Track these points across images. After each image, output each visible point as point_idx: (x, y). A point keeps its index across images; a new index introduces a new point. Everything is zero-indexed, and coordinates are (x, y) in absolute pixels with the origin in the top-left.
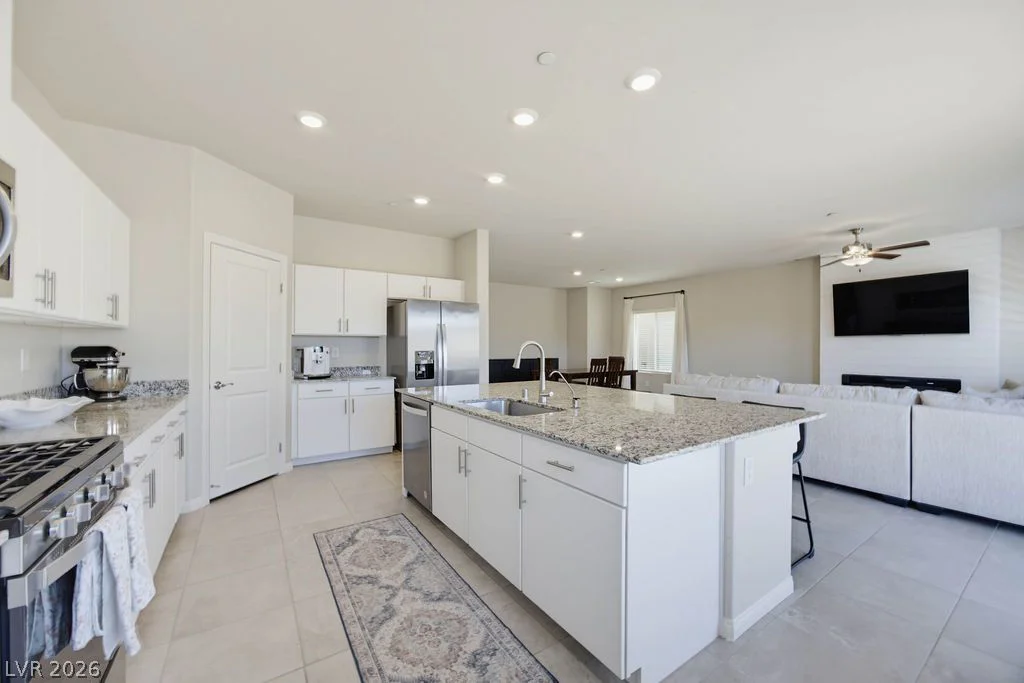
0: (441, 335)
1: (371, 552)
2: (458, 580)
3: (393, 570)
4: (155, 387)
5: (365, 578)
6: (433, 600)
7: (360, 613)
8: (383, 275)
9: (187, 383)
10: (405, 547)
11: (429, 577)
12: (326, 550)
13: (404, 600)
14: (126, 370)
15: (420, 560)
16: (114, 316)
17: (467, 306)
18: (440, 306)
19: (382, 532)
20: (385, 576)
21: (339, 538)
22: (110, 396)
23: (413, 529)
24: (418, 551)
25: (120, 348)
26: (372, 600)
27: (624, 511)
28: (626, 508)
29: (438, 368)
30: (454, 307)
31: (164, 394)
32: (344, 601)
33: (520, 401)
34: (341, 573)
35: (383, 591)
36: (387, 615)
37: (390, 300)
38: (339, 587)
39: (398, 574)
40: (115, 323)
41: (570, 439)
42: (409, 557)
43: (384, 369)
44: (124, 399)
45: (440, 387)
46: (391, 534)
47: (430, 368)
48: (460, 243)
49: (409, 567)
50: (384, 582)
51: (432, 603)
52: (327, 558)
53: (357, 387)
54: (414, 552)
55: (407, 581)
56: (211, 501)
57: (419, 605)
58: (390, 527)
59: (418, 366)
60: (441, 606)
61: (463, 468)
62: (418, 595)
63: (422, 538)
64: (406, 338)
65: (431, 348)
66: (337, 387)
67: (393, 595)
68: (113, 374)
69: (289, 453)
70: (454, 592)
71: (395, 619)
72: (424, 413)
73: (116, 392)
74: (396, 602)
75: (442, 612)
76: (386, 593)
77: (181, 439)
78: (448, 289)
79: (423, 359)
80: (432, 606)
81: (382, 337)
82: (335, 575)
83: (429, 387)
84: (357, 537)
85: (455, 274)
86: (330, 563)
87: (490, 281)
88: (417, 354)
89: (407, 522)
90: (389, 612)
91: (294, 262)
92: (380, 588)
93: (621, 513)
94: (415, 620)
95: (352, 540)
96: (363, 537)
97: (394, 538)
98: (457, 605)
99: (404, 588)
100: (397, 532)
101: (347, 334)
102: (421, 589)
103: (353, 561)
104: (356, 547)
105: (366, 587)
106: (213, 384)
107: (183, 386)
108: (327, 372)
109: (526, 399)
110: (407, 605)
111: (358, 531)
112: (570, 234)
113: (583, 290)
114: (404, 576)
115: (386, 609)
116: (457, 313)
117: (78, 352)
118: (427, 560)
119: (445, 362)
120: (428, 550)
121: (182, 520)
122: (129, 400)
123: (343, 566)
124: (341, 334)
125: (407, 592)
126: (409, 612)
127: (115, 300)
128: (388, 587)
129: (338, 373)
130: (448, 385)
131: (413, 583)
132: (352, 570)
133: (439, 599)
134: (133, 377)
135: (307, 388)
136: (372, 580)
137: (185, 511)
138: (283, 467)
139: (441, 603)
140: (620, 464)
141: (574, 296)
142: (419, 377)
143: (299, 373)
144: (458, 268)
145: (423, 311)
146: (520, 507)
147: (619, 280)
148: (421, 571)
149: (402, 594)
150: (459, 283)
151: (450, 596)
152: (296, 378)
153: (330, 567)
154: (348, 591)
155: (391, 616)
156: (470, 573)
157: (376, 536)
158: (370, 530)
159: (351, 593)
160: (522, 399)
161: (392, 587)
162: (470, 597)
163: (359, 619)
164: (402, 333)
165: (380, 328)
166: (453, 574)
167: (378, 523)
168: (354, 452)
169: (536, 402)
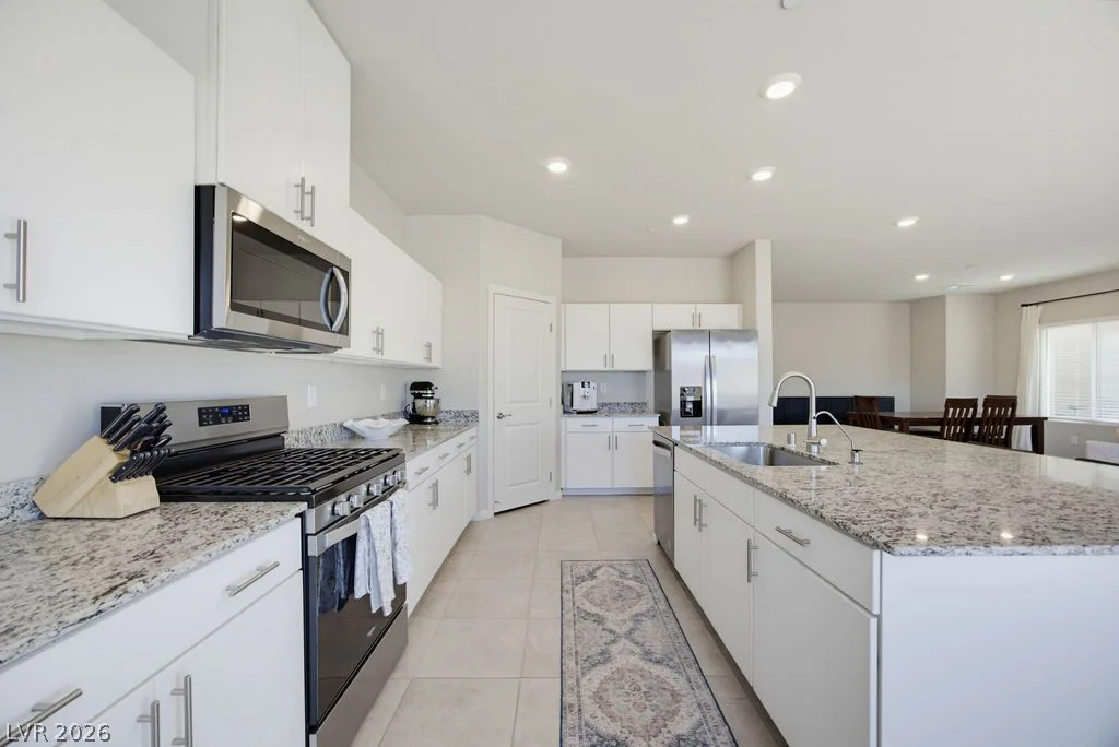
0: (709, 369)
1: (606, 592)
2: (685, 648)
3: (621, 616)
4: (458, 414)
5: (593, 615)
6: (651, 660)
7: (579, 649)
8: (649, 305)
9: (477, 413)
10: (640, 596)
11: (655, 635)
12: (567, 578)
13: (622, 650)
14: (438, 401)
15: (651, 614)
16: (429, 359)
17: (745, 334)
18: (708, 336)
19: (623, 575)
20: (613, 619)
21: (582, 570)
22: (429, 420)
23: (653, 579)
24: (652, 603)
25: (435, 384)
26: (594, 639)
27: (874, 621)
28: (879, 617)
29: (707, 405)
30: (726, 335)
31: (463, 420)
32: (569, 632)
33: (783, 449)
34: (574, 605)
35: (605, 634)
36: (601, 659)
37: (655, 333)
38: (569, 617)
39: (624, 621)
40: (430, 365)
41: (803, 503)
42: (641, 607)
43: (651, 406)
44: (437, 423)
45: (709, 427)
46: (630, 579)
47: (697, 405)
48: (737, 259)
49: (637, 618)
50: (610, 625)
51: (651, 664)
52: (566, 587)
53: (621, 423)
54: (647, 603)
55: (632, 631)
56: (496, 514)
57: (636, 660)
58: (631, 571)
59: (683, 403)
60: (657, 670)
61: (698, 521)
62: (638, 650)
63: (659, 591)
64: (670, 372)
65: (698, 383)
66: (602, 423)
67: (614, 642)
68: (430, 403)
69: (558, 482)
70: (676, 660)
71: (609, 665)
72: (668, 453)
73: (433, 418)
74: (614, 649)
75: (658, 677)
76: (608, 637)
77: (469, 458)
78: (722, 316)
79: (690, 395)
80: (648, 666)
81: (650, 371)
82: (568, 605)
83: (697, 427)
84: (598, 573)
85: (732, 297)
86: (568, 592)
87: (774, 301)
88: (683, 390)
89: (649, 571)
90: (605, 657)
91: (563, 302)
92: (604, 630)
93: (868, 622)
94: (627, 674)
95: (592, 575)
96: (603, 574)
97: (632, 583)
98: (677, 675)
99: (626, 638)
100: (636, 578)
101: (612, 369)
102: (643, 645)
103: (587, 595)
104: (593, 583)
105: (590, 624)
106: (496, 414)
107: (475, 414)
108: (594, 407)
109: (793, 447)
110: (625, 657)
111: (599, 568)
112: (895, 224)
113: (940, 300)
114: (630, 624)
115: (602, 653)
116: (729, 343)
117: (415, 386)
118: (658, 616)
119: (714, 398)
120: (663, 606)
121: (471, 524)
122: (441, 424)
123: (577, 595)
124: (607, 369)
125: (628, 642)
126: (624, 662)
127: (429, 346)
128: (611, 631)
129: (606, 408)
130: (718, 424)
131: (637, 635)
132: (583, 604)
133: (658, 662)
134: (444, 406)
135: (576, 422)
136: (599, 620)
137: (475, 520)
138: (553, 495)
139: (659, 667)
140: (867, 549)
141: (922, 312)
142: (684, 413)
143: (568, 408)
144: (735, 288)
145: (688, 342)
146: (749, 581)
147: (1007, 278)
148: (648, 625)
149: (623, 641)
150: (735, 307)
151: (671, 664)
152: (564, 412)
153: (565, 596)
154: (575, 623)
155: (605, 662)
156: (700, 646)
157: (615, 577)
158: (612, 570)
159: (577, 627)
160: (788, 447)
161: (614, 633)
162: (693, 673)
163: (577, 653)
164: (667, 368)
165: (647, 363)
166: (681, 640)
167: (621, 565)
168: (616, 489)
169: (804, 451)
